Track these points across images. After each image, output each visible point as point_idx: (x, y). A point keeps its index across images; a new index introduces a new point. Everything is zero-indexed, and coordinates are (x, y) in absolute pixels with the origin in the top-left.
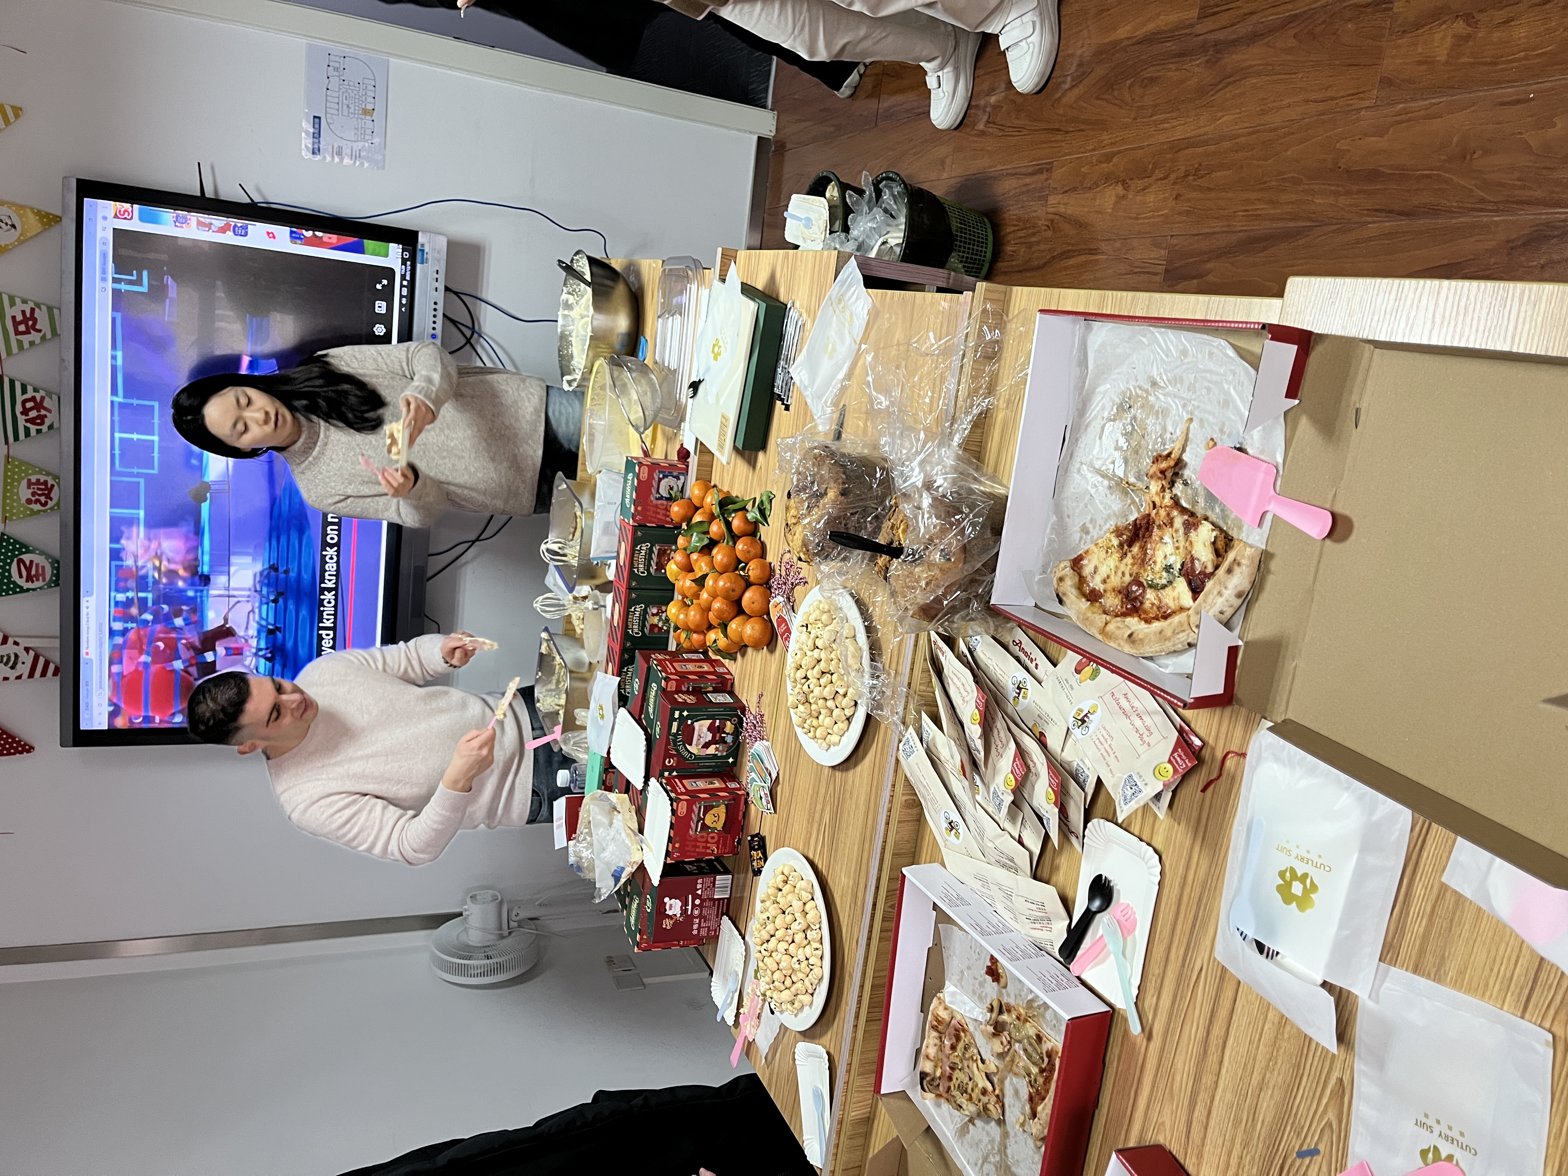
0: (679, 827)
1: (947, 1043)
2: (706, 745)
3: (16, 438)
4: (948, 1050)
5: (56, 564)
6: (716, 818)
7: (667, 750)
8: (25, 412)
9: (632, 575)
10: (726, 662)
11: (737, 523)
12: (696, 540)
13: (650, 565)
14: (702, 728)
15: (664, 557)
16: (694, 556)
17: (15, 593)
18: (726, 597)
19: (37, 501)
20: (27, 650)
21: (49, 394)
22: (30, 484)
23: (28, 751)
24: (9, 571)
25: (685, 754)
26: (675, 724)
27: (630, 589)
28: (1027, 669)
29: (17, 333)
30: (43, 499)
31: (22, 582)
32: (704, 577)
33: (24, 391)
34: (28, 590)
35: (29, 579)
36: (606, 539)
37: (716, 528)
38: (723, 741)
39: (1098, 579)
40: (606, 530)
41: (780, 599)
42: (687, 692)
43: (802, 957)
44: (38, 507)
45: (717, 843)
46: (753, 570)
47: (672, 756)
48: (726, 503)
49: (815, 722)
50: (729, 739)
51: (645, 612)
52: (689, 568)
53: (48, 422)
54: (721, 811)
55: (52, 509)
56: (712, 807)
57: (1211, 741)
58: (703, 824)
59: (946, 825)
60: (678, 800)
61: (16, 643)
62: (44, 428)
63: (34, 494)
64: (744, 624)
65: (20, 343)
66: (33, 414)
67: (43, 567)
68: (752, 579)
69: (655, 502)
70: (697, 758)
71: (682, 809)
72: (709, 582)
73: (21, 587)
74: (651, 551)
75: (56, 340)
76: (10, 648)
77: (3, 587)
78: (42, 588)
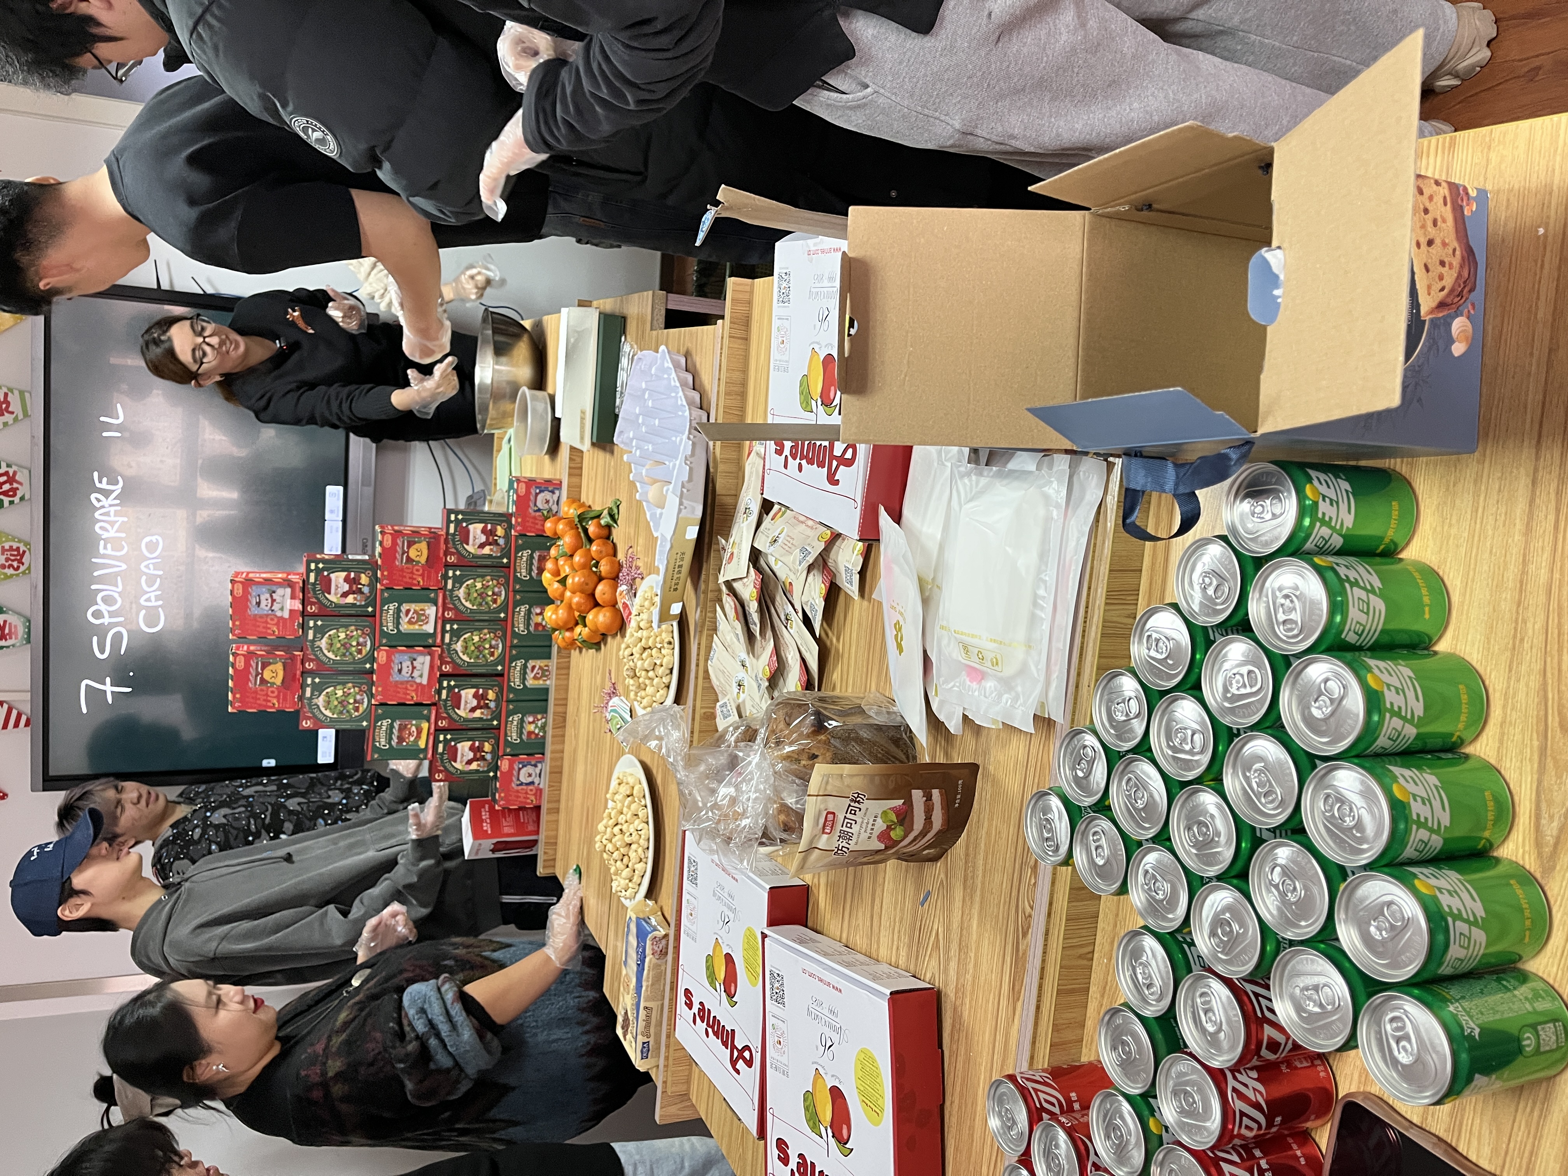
5: (27, 623)
11: (592, 528)
13: (531, 570)
16: (561, 562)
18: (582, 592)
19: (10, 566)
21: (21, 468)
22: (4, 550)
30: (15, 564)
32: (566, 576)
41: (624, 587)
44: (11, 571)
46: (604, 567)
48: (585, 514)
52: (556, 573)
53: (19, 494)
55: (24, 573)
62: (16, 499)
63: (7, 560)
64: (598, 611)
66: (6, 487)
67: (16, 627)
68: (603, 574)
69: (533, 514)
72: (569, 581)
75: (27, 422)
78: (14, 645)
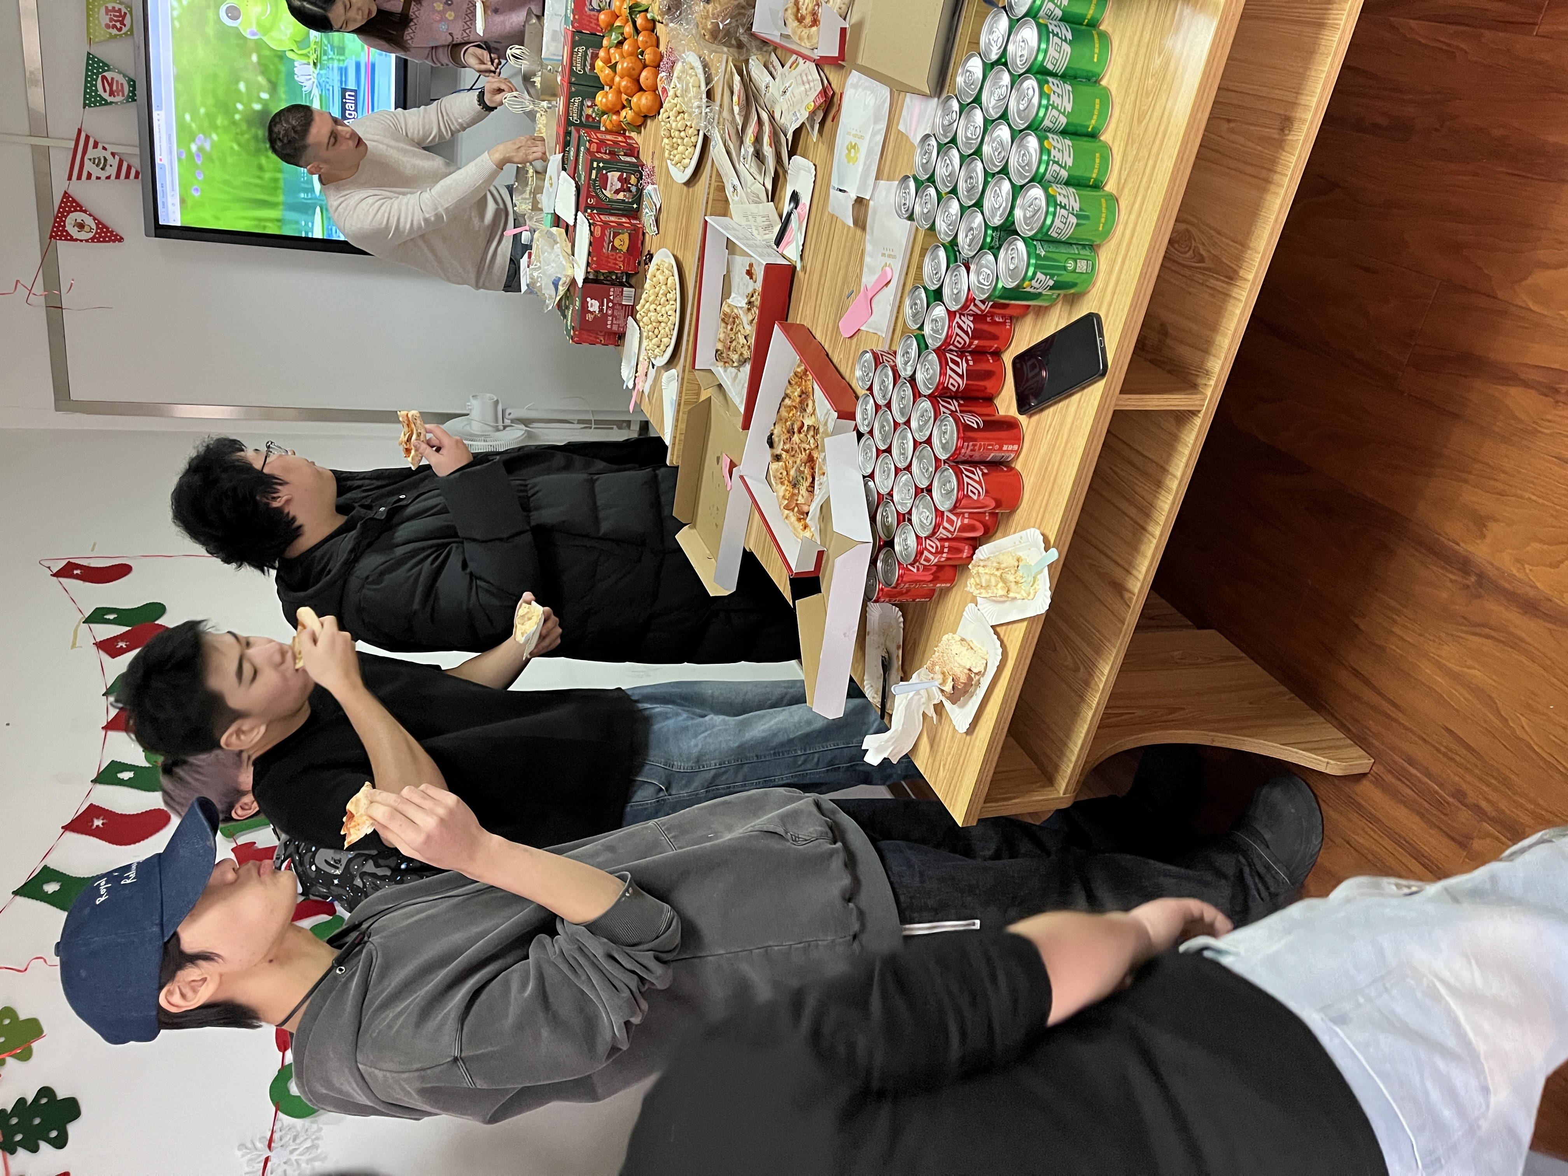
0: (595, 244)
1: (729, 327)
2: (617, 192)
4: (729, 332)
5: (132, 84)
6: (622, 242)
7: (588, 192)
9: (572, 72)
10: (633, 134)
11: (639, 21)
12: (614, 37)
13: (585, 65)
14: (613, 177)
15: (595, 57)
16: (612, 51)
17: (101, 105)
18: (630, 76)
19: (115, 26)
20: (113, 154)
22: (108, 10)
23: (120, 242)
24: (96, 86)
25: (601, 196)
26: (594, 172)
27: (570, 84)
28: (771, 74)
30: (118, 25)
31: (106, 96)
32: (617, 63)
34: (111, 103)
35: (112, 93)
36: (554, 44)
37: (628, 29)
38: (629, 190)
39: (804, 7)
40: (554, 38)
41: (664, 74)
42: (605, 153)
43: (663, 312)
44: (115, 32)
45: (623, 261)
46: (648, 57)
47: (593, 197)
48: (635, 9)
49: (675, 152)
50: (634, 189)
51: (582, 104)
54: (626, 237)
56: (619, 234)
57: (838, 92)
58: (613, 245)
59: (732, 189)
60: (595, 225)
61: (104, 148)
63: (111, 20)
64: (642, 95)
67: (122, 84)
68: (647, 62)
69: (588, 12)
70: (610, 201)
71: (598, 232)
72: (619, 67)
73: (106, 101)
74: (586, 52)
76: (99, 153)
77: (91, 99)
78: (122, 102)
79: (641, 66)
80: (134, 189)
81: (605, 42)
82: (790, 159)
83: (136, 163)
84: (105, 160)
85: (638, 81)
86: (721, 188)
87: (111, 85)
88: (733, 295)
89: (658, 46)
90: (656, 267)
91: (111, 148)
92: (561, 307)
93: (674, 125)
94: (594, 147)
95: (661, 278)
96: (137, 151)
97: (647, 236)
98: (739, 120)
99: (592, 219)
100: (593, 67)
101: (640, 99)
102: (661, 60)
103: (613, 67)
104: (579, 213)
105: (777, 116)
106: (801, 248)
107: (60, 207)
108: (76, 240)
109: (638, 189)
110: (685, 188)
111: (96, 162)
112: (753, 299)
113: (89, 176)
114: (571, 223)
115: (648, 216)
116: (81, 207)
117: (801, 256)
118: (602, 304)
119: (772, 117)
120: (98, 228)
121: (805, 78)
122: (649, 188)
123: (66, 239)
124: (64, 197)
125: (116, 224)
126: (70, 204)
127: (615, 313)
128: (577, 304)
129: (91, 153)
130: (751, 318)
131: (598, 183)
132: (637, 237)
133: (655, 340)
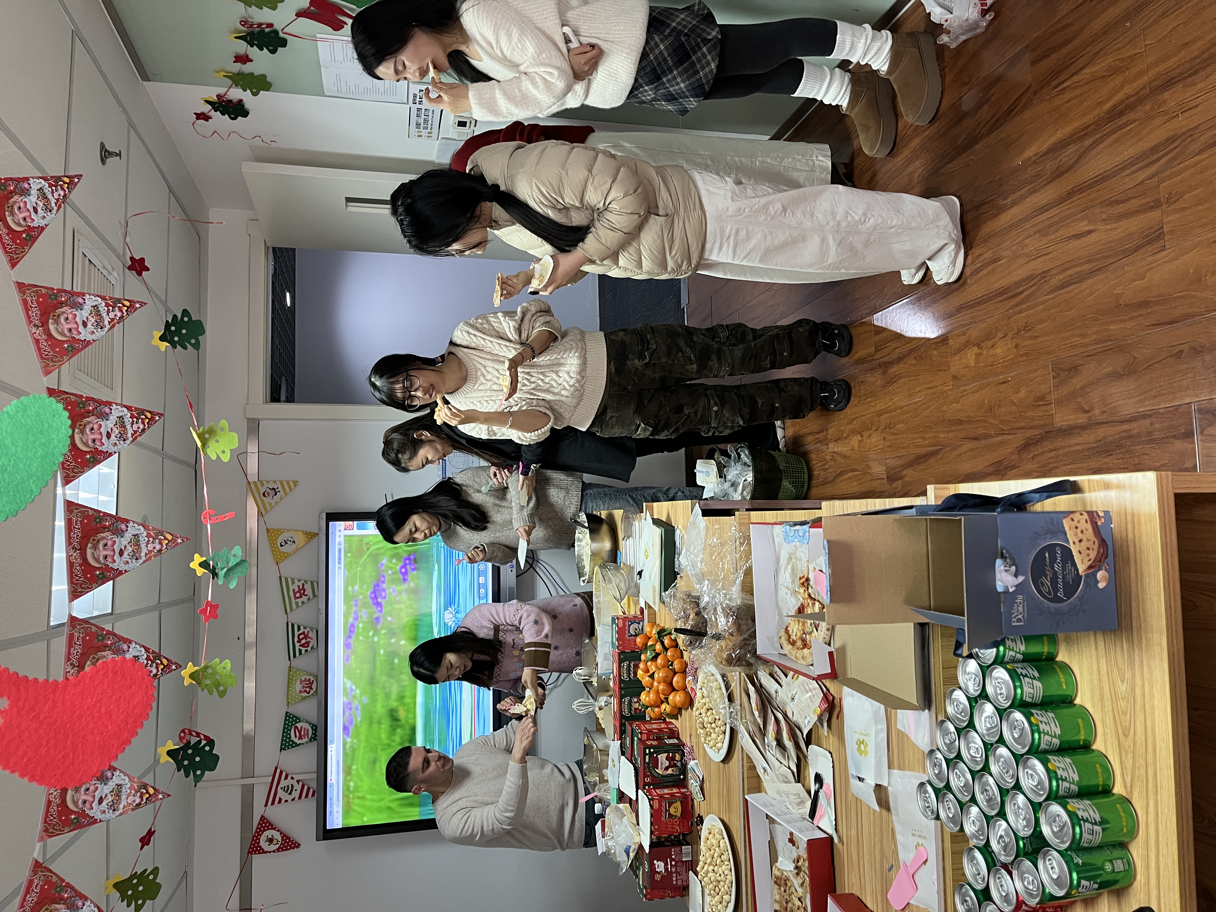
0: (655, 815)
2: (667, 769)
3: (295, 656)
5: (315, 728)
6: (676, 809)
7: (645, 773)
8: (299, 641)
9: (621, 681)
10: (673, 721)
11: (666, 641)
12: (649, 654)
13: (630, 674)
14: (662, 758)
15: (636, 667)
16: (649, 664)
17: (293, 747)
18: (665, 682)
19: (306, 691)
20: (298, 781)
21: (312, 629)
22: (301, 681)
23: (298, 847)
24: (290, 734)
25: (655, 774)
26: (647, 757)
27: (620, 688)
28: (777, 682)
29: (296, 598)
30: (308, 689)
31: (296, 740)
32: (654, 672)
33: (299, 629)
34: (300, 744)
35: (300, 738)
36: (606, 662)
37: (658, 647)
38: (675, 765)
39: (793, 635)
40: (606, 658)
41: (690, 678)
42: (654, 740)
43: (721, 872)
44: (305, 694)
45: (679, 825)
47: (648, 776)
48: (662, 633)
49: (710, 738)
50: (679, 764)
51: (630, 702)
52: (647, 671)
53: (311, 645)
54: (678, 804)
55: (312, 695)
56: (673, 803)
58: (669, 814)
59: (763, 771)
60: (652, 799)
61: (292, 778)
62: (309, 649)
63: (303, 687)
64: (676, 694)
65: (297, 603)
66: (303, 641)
67: (308, 730)
68: (676, 670)
69: (628, 638)
70: (663, 776)
71: (656, 805)
72: (656, 675)
73: (296, 743)
75: (315, 599)
76: (289, 782)
77: (286, 744)
78: (307, 742)
79: (672, 673)
80: (311, 804)
81: (643, 657)
82: (807, 748)
83: (314, 785)
84: (292, 786)
85: (671, 683)
86: (753, 768)
87: (300, 732)
88: (780, 859)
89: (682, 657)
90: (708, 831)
91: (297, 777)
92: (634, 868)
93: (706, 719)
94: (645, 737)
95: (714, 842)
96: (315, 776)
97: (695, 801)
98: (760, 721)
99: (651, 794)
100: (635, 674)
101: (674, 697)
102: (686, 667)
103: (652, 676)
104: (640, 791)
105: (790, 715)
106: (834, 823)
107: (258, 828)
108: (267, 852)
109: (682, 764)
110: (722, 764)
111: (286, 790)
112: (800, 864)
113: (280, 799)
114: (634, 798)
115: (693, 785)
116: (272, 825)
117: (836, 829)
118: (666, 864)
119: (785, 716)
120: (282, 840)
121: (807, 688)
122: (692, 764)
123: (259, 853)
124: (261, 820)
125: (296, 834)
126: (265, 824)
127: (678, 869)
128: (646, 866)
129: (283, 783)
130: (801, 881)
131: (651, 765)
132: (687, 802)
133: (717, 898)
